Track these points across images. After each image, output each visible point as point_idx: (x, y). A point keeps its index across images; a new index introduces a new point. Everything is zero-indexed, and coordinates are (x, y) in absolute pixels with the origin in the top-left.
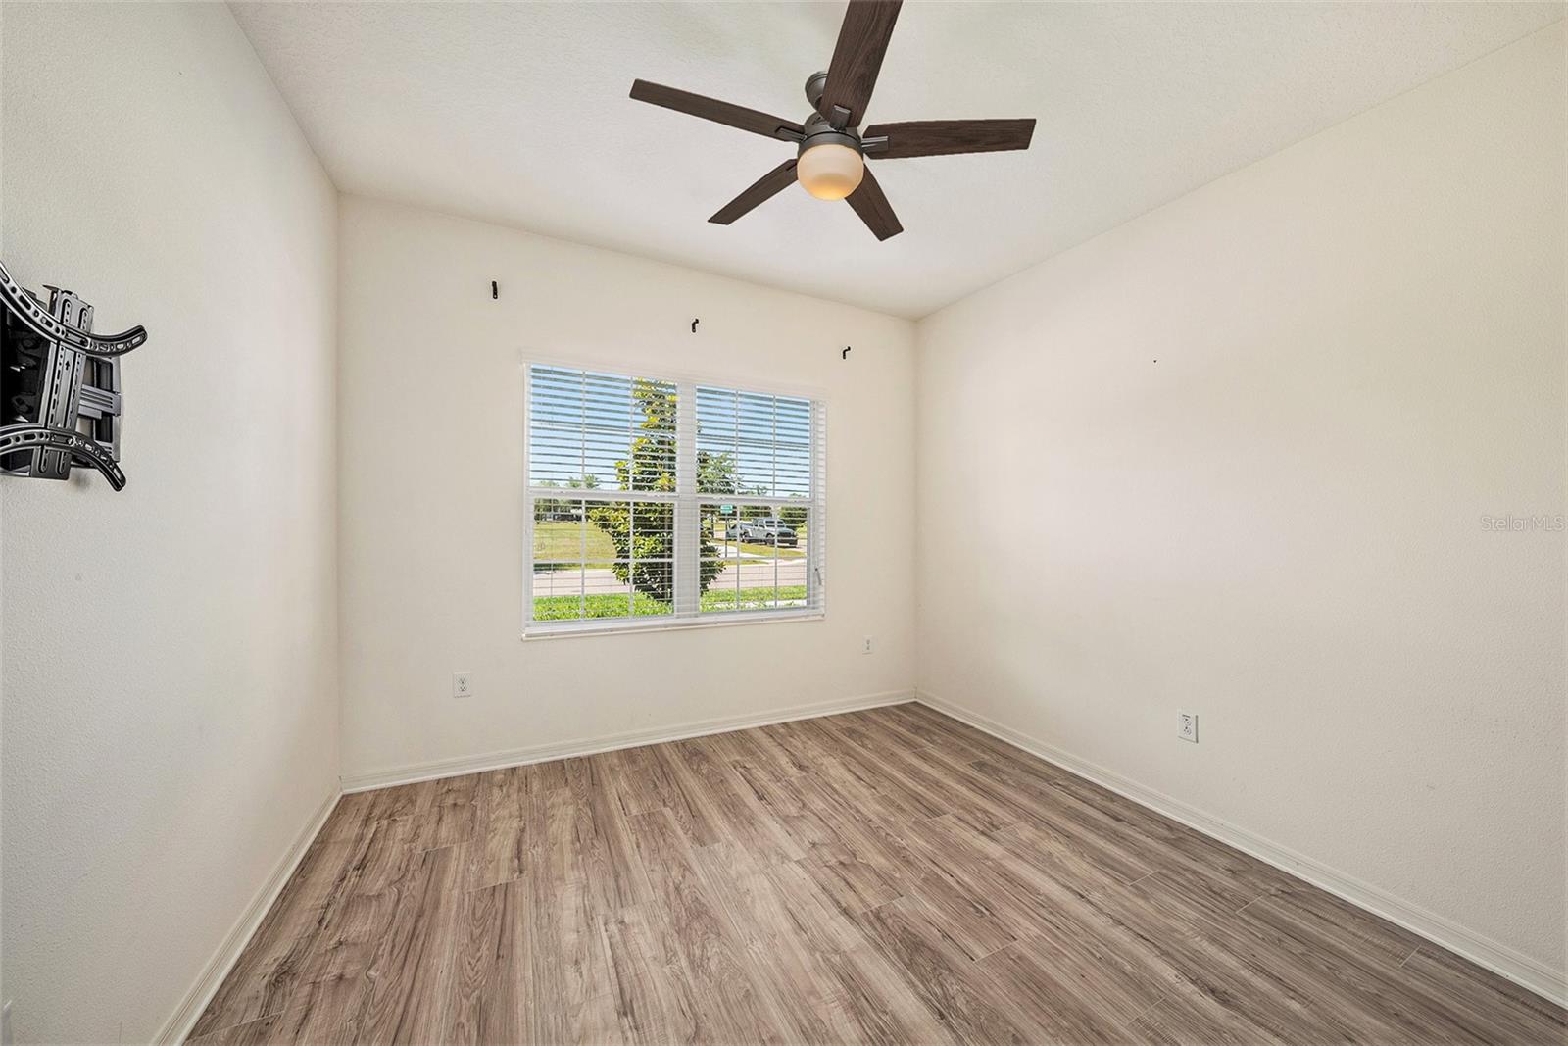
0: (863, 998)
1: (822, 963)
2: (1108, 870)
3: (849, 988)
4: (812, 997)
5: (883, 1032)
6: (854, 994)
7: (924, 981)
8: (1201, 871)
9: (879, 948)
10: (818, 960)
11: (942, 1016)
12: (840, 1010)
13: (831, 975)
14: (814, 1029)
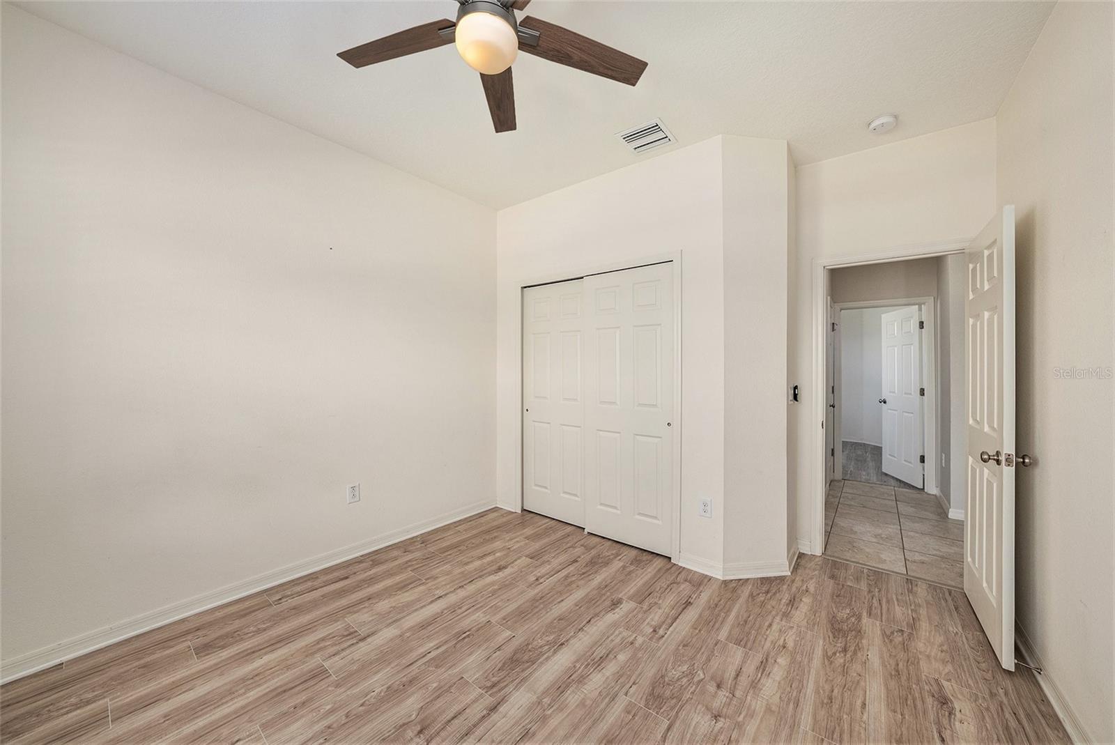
0: (572, 677)
1: (554, 708)
2: (410, 586)
3: (568, 686)
4: (587, 703)
5: (588, 665)
6: (570, 683)
7: (541, 654)
8: (411, 558)
9: (524, 680)
10: (553, 711)
11: (562, 644)
12: (586, 686)
13: (562, 699)
14: (608, 695)
